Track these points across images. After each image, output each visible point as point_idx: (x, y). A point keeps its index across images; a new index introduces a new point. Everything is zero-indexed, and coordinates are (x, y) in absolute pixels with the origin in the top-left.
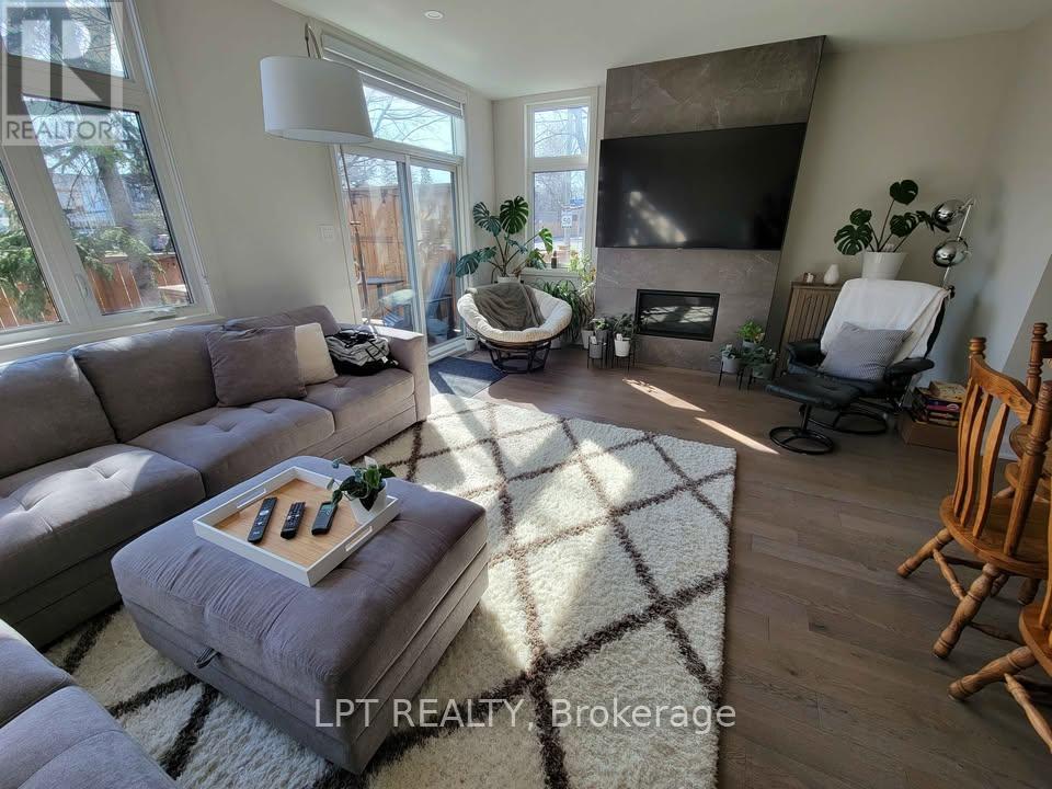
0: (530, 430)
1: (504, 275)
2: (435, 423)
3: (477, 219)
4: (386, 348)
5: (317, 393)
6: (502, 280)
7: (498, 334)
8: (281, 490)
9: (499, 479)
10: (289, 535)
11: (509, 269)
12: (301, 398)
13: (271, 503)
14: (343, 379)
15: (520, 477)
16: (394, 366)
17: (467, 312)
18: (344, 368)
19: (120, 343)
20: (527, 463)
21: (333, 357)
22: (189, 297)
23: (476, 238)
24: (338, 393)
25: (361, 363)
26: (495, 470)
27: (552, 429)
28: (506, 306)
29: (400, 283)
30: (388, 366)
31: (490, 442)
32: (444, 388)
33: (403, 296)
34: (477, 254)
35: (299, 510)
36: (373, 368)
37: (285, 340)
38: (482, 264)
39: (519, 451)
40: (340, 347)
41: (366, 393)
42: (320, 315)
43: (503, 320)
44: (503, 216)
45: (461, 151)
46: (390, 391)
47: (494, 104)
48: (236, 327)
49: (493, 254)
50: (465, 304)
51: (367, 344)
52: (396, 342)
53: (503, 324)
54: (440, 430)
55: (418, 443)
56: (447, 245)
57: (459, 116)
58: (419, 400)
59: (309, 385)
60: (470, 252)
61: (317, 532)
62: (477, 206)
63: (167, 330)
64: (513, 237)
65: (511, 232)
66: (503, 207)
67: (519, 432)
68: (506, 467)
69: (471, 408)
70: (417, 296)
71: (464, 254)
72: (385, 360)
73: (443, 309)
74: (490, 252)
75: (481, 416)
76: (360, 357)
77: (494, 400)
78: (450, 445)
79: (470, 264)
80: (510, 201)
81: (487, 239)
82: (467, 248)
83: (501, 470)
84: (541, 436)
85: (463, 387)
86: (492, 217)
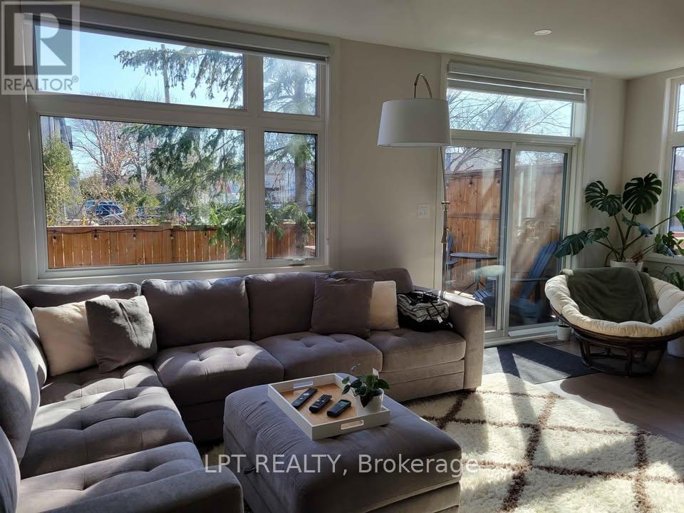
0: (588, 431)
1: (621, 259)
2: (483, 396)
3: (588, 199)
4: (447, 311)
5: (379, 337)
6: (615, 264)
7: (586, 322)
8: (322, 387)
9: (523, 462)
10: (314, 411)
11: (629, 253)
12: (365, 338)
13: (313, 391)
14: (403, 330)
15: (548, 469)
16: (448, 328)
17: (553, 293)
18: (405, 321)
20: (564, 461)
21: (399, 310)
22: (315, 253)
23: (586, 215)
24: (392, 340)
25: (420, 320)
26: (523, 452)
27: (621, 438)
28: (607, 292)
29: (493, 260)
30: (443, 327)
31: (534, 431)
32: (510, 368)
33: (492, 271)
34: (584, 235)
35: (327, 400)
36: (429, 327)
37: (365, 291)
38: (587, 245)
39: (558, 446)
40: (407, 304)
41: (416, 345)
42: (401, 278)
43: (603, 310)
44: (627, 195)
45: (579, 132)
46: (438, 349)
47: (629, 85)
48: (337, 276)
49: (605, 235)
50: (556, 285)
51: (429, 305)
52: (457, 307)
53: (599, 311)
54: (485, 404)
55: (457, 408)
56: (553, 222)
57: (580, 100)
58: (470, 365)
59: (375, 330)
60: (577, 232)
61: (331, 415)
62: (593, 184)
64: (640, 218)
65: (636, 212)
66: (628, 185)
67: (572, 429)
68: (537, 454)
69: (528, 392)
70: (504, 275)
71: (570, 233)
72: (440, 320)
73: (532, 288)
74: (600, 233)
75: (537, 405)
76: (420, 315)
77: (563, 393)
78: (487, 418)
79: (575, 244)
80: (639, 179)
81: (602, 219)
82: (573, 226)
83: (531, 452)
84: (599, 442)
85: (534, 373)
86: (612, 196)
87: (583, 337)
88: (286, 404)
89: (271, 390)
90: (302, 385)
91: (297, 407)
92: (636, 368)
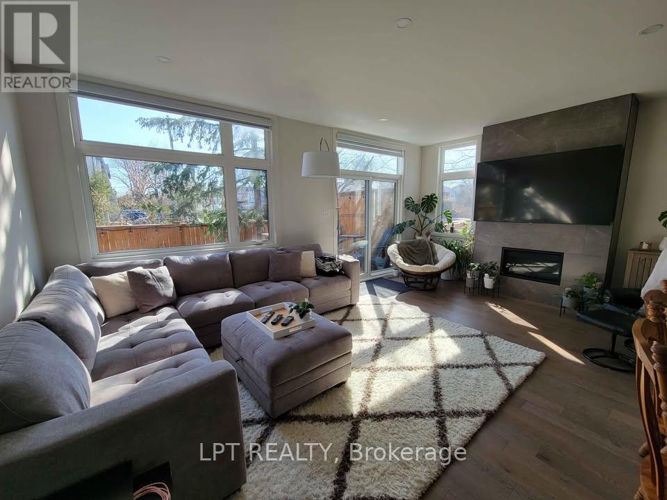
0: (408, 318)
1: (421, 235)
2: (360, 307)
3: (406, 206)
4: (341, 265)
5: (306, 281)
6: (418, 238)
7: (407, 266)
8: (277, 310)
9: (380, 337)
10: (273, 323)
11: (424, 232)
12: (299, 282)
13: (272, 313)
14: (318, 277)
15: (392, 339)
16: (342, 274)
17: (391, 253)
18: (320, 272)
19: (243, 251)
20: (399, 334)
21: (316, 267)
22: (269, 237)
23: (405, 215)
24: (312, 282)
25: (327, 271)
26: (380, 332)
27: (424, 320)
28: (414, 250)
29: (362, 238)
30: (339, 274)
31: (384, 321)
32: (372, 292)
33: (362, 243)
34: (405, 223)
35: (280, 317)
36: (332, 274)
37: (298, 256)
38: (406, 229)
39: (396, 327)
40: (320, 262)
41: (326, 284)
42: (316, 249)
43: (415, 261)
44: (423, 203)
45: (401, 172)
46: (337, 285)
47: (423, 149)
48: (281, 250)
49: (414, 224)
50: (392, 249)
51: (332, 262)
52: (346, 263)
53: (412, 261)
54: (361, 310)
55: (347, 314)
56: (390, 217)
57: (401, 156)
58: (353, 292)
59: (304, 277)
60: (401, 222)
61: (283, 325)
62: (408, 199)
63: (258, 248)
64: (428, 215)
65: (427, 212)
66: (423, 199)
67: (401, 318)
68: (386, 333)
69: (381, 303)
70: (368, 245)
71: (398, 223)
72: (338, 271)
73: (382, 251)
74: (412, 223)
75: (385, 308)
76: (328, 268)
77: (396, 302)
78: (363, 318)
79: (400, 229)
80: (428, 196)
81: (412, 216)
82: (399, 221)
83: (383, 332)
84: (413, 323)
85: (383, 293)
86: (416, 205)
87: (405, 274)
88: (258, 321)
89: (248, 314)
90: (265, 310)
91: (264, 323)
92: (428, 287)
